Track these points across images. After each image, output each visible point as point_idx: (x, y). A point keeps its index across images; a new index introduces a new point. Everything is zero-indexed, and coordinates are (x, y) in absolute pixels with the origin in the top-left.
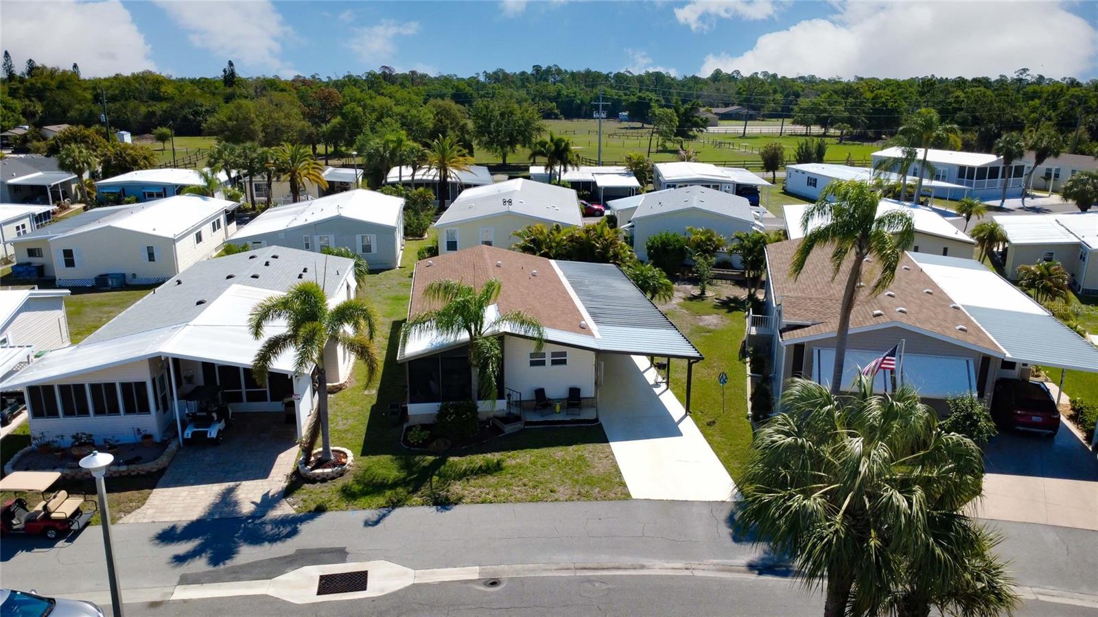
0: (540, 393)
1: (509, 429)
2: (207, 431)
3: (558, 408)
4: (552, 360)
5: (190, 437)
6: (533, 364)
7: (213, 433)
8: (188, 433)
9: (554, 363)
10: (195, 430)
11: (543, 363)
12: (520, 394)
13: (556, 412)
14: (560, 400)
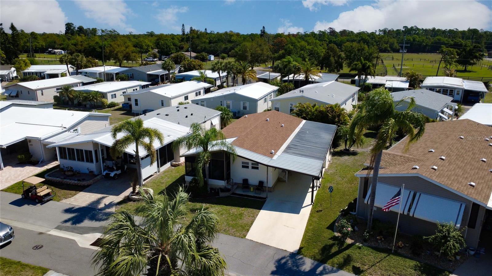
0: (245, 181)
1: (222, 194)
2: (110, 173)
3: (252, 189)
4: (252, 167)
5: (105, 174)
6: (243, 167)
7: (112, 175)
8: (104, 173)
9: (253, 168)
10: (108, 172)
11: (247, 167)
12: (233, 179)
13: (251, 191)
14: (253, 186)
